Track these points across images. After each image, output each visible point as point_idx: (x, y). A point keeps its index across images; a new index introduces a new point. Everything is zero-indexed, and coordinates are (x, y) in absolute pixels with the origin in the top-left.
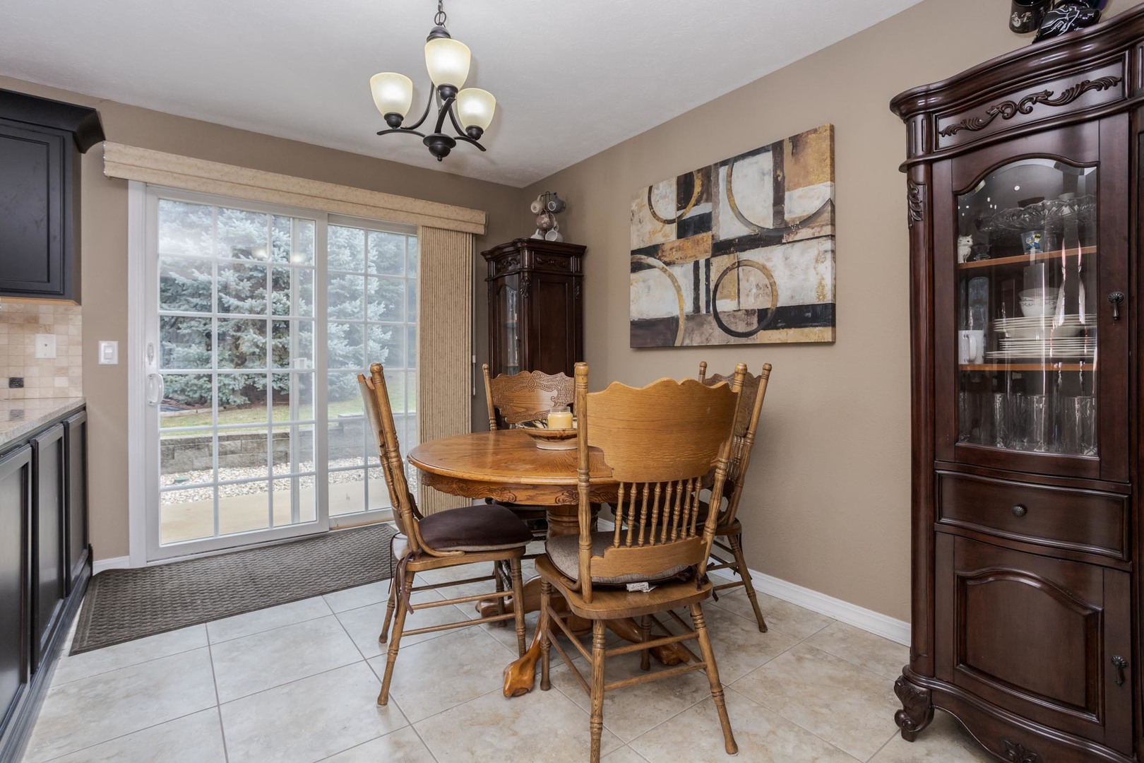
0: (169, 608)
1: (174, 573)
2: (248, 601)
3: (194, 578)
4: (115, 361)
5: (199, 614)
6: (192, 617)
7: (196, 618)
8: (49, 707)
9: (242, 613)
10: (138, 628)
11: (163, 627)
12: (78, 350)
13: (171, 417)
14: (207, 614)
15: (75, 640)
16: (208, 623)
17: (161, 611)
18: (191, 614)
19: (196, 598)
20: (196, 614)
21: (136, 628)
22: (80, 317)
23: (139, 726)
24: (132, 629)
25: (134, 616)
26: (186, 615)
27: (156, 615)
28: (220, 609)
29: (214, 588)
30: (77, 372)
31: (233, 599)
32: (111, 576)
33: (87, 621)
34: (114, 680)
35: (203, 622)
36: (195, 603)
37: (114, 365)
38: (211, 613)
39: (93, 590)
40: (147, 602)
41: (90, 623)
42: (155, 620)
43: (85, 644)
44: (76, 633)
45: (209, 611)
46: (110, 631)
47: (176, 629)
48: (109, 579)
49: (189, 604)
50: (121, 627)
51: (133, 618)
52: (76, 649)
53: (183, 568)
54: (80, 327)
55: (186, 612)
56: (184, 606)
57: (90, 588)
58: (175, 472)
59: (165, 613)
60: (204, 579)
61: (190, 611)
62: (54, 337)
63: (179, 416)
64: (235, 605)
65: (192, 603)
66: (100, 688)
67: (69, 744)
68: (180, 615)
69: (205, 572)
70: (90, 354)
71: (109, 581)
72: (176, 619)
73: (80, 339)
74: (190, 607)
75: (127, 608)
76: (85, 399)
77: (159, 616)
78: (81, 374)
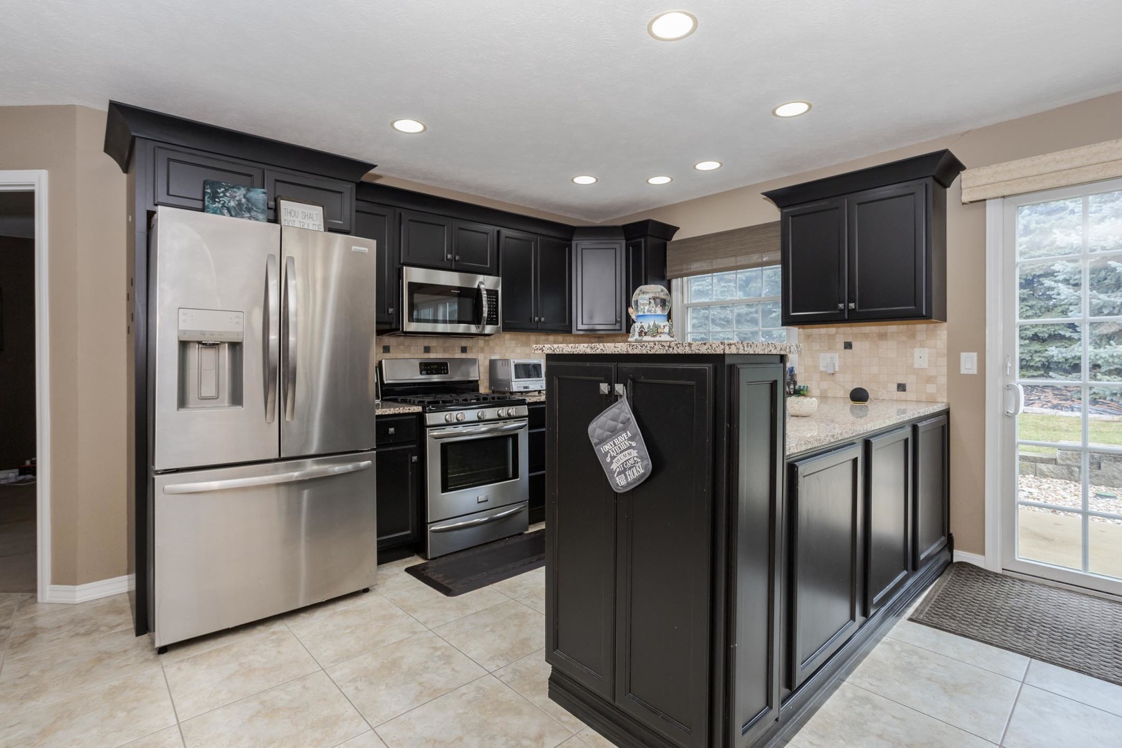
0: (1002, 624)
1: (1024, 591)
2: (1095, 663)
3: (1042, 607)
4: (975, 371)
5: (1028, 645)
6: (1019, 644)
7: (1022, 648)
8: (879, 652)
9: (1079, 671)
10: (966, 627)
11: (988, 638)
12: (943, 362)
13: (1108, 421)
14: (1036, 649)
15: (916, 610)
16: (1033, 660)
17: (993, 621)
18: (1020, 641)
19: (1034, 627)
20: (1025, 644)
21: (964, 626)
22: (946, 332)
23: (925, 710)
24: (960, 625)
25: (967, 614)
26: (1015, 639)
27: (986, 623)
28: (1055, 653)
29: (1061, 627)
30: (943, 380)
31: (1076, 651)
32: (966, 569)
33: (931, 599)
34: (927, 659)
35: (1028, 656)
36: (1030, 632)
37: (974, 375)
38: (1041, 651)
39: (948, 574)
40: (985, 607)
41: (932, 602)
42: (983, 628)
43: (921, 616)
44: (920, 605)
45: (1041, 649)
46: (943, 616)
47: (997, 646)
48: (963, 571)
49: (1024, 630)
50: (953, 618)
51: (966, 616)
52: (913, 617)
53: (1036, 590)
54: (946, 341)
55: (1017, 636)
56: (1018, 629)
57: (946, 571)
58: (1101, 485)
59: (995, 626)
60: (1053, 611)
61: (1020, 637)
62: (927, 350)
63: (1119, 421)
64: (1075, 659)
65: (1027, 630)
66: (915, 659)
67: (877, 686)
68: (1008, 635)
69: (1058, 606)
70: (954, 364)
71: (963, 573)
72: (1003, 637)
73: (945, 351)
74: (1022, 633)
75: (966, 604)
76: (948, 404)
77: (989, 626)
78: (946, 383)
